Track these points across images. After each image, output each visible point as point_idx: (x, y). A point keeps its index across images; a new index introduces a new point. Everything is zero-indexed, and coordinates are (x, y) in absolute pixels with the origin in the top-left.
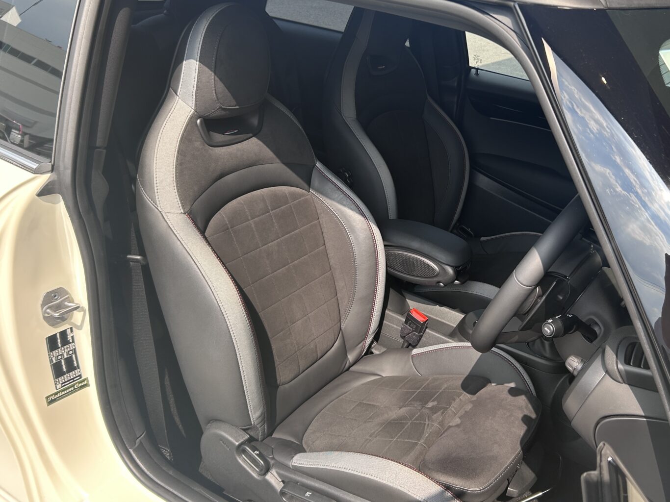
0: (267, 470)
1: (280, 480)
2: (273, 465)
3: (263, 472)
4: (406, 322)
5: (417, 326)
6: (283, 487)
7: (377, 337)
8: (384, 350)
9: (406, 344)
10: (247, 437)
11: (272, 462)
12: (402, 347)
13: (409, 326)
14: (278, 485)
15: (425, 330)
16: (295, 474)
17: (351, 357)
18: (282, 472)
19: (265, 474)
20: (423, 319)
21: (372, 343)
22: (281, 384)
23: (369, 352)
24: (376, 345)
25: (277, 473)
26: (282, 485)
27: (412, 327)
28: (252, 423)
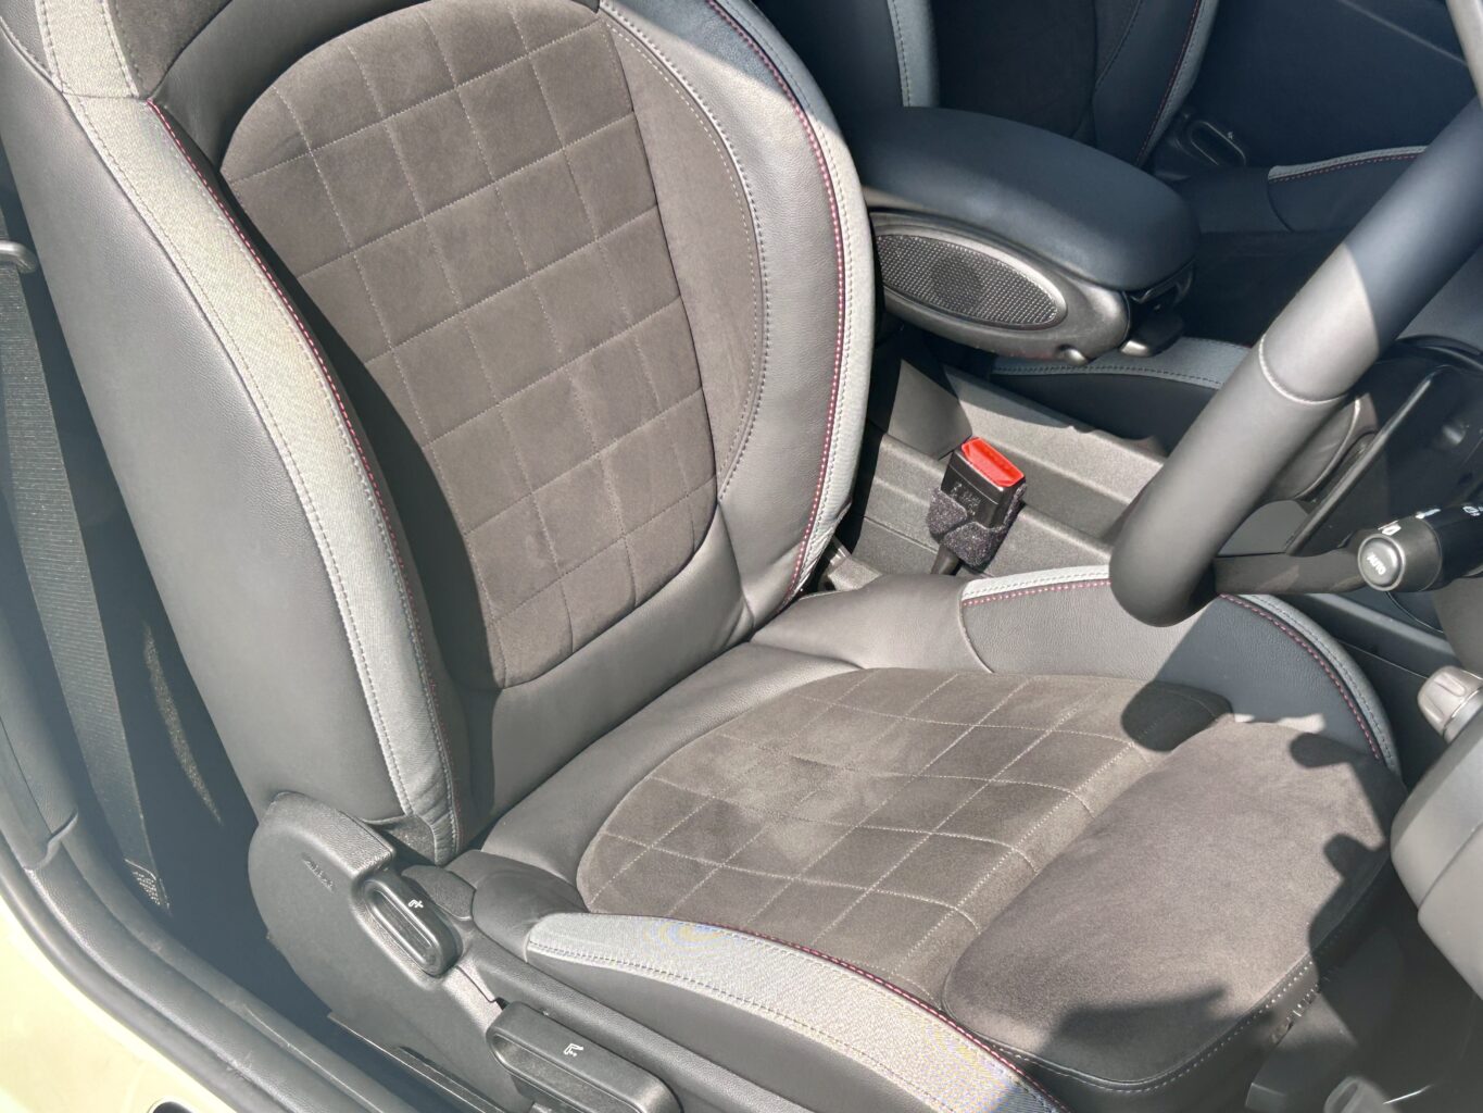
0: (449, 960)
1: (492, 998)
2: (471, 945)
3: (437, 968)
4: (947, 485)
5: (984, 503)
6: (500, 1021)
7: (848, 531)
8: (871, 575)
9: (947, 562)
10: (387, 851)
11: (467, 936)
12: (935, 571)
13: (958, 500)
14: (484, 1013)
15: (1014, 516)
16: (534, 981)
17: (757, 597)
18: (495, 971)
19: (444, 972)
20: (1007, 478)
21: (830, 550)
22: (507, 683)
23: (822, 581)
24: (843, 560)
25: (482, 973)
26: (497, 1010)
27: (967, 506)
28: (404, 808)
